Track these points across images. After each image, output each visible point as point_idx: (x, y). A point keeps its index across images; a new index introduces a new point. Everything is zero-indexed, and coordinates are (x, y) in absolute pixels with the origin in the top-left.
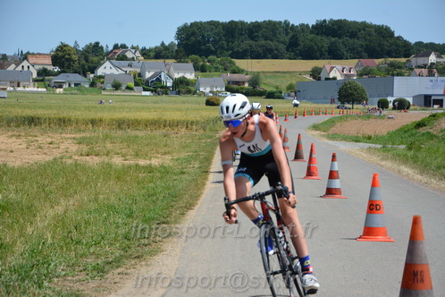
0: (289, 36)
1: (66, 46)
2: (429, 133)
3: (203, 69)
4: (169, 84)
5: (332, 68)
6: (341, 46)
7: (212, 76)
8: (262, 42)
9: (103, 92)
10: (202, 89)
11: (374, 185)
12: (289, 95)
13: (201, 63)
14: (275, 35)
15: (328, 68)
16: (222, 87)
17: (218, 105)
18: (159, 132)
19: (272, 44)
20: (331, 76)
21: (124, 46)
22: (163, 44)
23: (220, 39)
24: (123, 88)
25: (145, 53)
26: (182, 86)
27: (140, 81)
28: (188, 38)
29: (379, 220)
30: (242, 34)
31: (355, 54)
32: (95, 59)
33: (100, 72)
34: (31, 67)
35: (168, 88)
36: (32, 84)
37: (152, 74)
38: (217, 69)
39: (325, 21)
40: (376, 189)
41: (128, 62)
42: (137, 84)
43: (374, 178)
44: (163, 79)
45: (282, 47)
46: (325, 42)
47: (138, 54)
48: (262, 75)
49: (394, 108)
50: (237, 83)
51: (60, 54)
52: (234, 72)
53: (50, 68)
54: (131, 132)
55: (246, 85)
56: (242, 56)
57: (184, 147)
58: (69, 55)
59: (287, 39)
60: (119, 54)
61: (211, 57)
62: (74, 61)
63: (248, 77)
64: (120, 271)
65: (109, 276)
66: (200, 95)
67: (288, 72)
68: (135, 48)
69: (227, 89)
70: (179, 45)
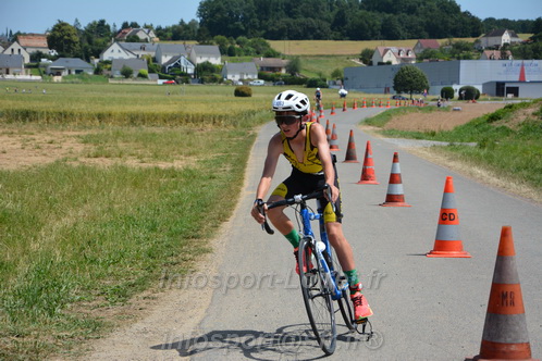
0: (337, 10)
1: (65, 24)
2: (504, 127)
3: (230, 53)
4: (190, 71)
5: (386, 51)
6: (397, 23)
7: (242, 61)
8: (302, 19)
9: (110, 81)
10: (229, 77)
12: (335, 84)
13: (229, 46)
14: (317, 10)
15: (381, 50)
16: (253, 74)
17: (249, 95)
18: (180, 129)
19: (314, 22)
20: (385, 60)
21: (135, 25)
22: (182, 22)
23: (251, 16)
24: (135, 75)
25: (161, 34)
26: (205, 74)
27: (154, 67)
28: (212, 15)
30: (277, 10)
31: (414, 33)
32: (100, 40)
33: (106, 56)
34: (22, 50)
35: (189, 75)
36: (24, 70)
37: (169, 58)
38: (247, 53)
41: (139, 45)
42: (151, 71)
44: (182, 64)
45: (326, 26)
46: (378, 19)
47: (152, 34)
48: (301, 60)
49: (461, 98)
50: (273, 69)
51: (58, 34)
52: (268, 56)
53: (46, 51)
54: (147, 129)
55: (283, 72)
56: (278, 36)
57: (212, 146)
58: (69, 35)
59: (332, 16)
60: (129, 34)
61: (240, 38)
62: (74, 43)
63: (285, 62)
64: (145, 294)
65: (133, 300)
66: (227, 84)
67: (333, 56)
68: (149, 28)
69: (261, 77)
70: (201, 23)
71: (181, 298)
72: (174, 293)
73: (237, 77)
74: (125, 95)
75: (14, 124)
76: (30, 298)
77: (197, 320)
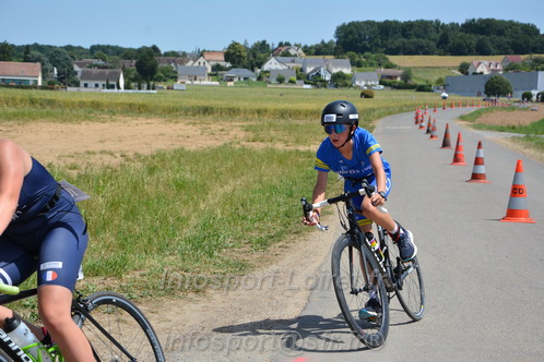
0: (442, 33)
1: (237, 44)
3: (359, 65)
4: (328, 78)
5: (479, 64)
6: (489, 43)
7: (367, 71)
8: (415, 40)
9: (269, 86)
10: (357, 83)
11: (517, 170)
12: (438, 89)
13: (357, 59)
14: (426, 32)
15: (475, 63)
16: (375, 81)
17: (371, 97)
19: (423, 42)
20: (478, 71)
21: (288, 44)
22: (323, 42)
23: (376, 37)
24: (287, 81)
25: (307, 50)
26: (339, 80)
27: (302, 76)
28: (345, 37)
30: (395, 33)
31: (502, 50)
32: (262, 56)
33: (266, 67)
34: (206, 63)
35: (327, 82)
36: (207, 78)
37: (312, 68)
38: (371, 65)
39: (474, 20)
40: (519, 174)
41: (289, 59)
42: (298, 78)
43: (518, 165)
44: (322, 73)
45: (433, 44)
46: (474, 39)
47: (300, 51)
48: (415, 74)
49: (537, 101)
50: (390, 77)
51: (232, 51)
52: (387, 67)
53: (223, 64)
54: (293, 122)
55: (399, 79)
56: (395, 52)
58: (239, 52)
59: (438, 37)
60: (283, 51)
61: (366, 54)
62: (243, 58)
63: (400, 72)
64: (280, 244)
65: (271, 248)
66: (355, 88)
67: (438, 68)
68: (298, 46)
69: (381, 83)
70: (337, 42)
71: (307, 248)
72: (302, 244)
73: (363, 83)
75: (197, 116)
76: (196, 244)
77: (317, 264)
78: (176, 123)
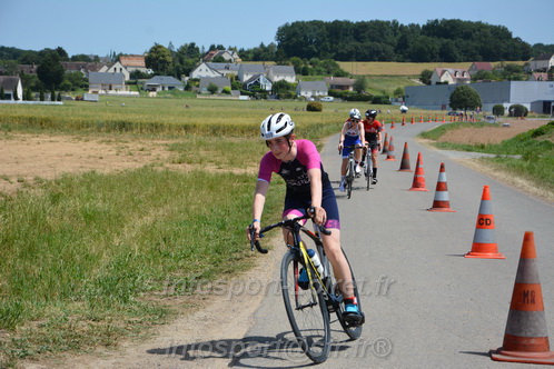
0: (400, 35)
1: (160, 47)
2: (547, 142)
3: (304, 72)
4: (268, 88)
5: (443, 72)
6: (454, 48)
7: (314, 80)
8: (369, 43)
9: (198, 96)
10: (303, 94)
11: (484, 197)
12: (397, 101)
13: (303, 66)
14: (382, 35)
15: (439, 71)
16: (324, 91)
17: (320, 110)
19: (379, 46)
20: (442, 81)
21: (220, 48)
22: (262, 45)
23: (324, 40)
24: (220, 91)
25: (243, 55)
26: (282, 91)
27: (237, 85)
28: (289, 39)
29: (488, 236)
30: (347, 35)
31: (469, 56)
32: (191, 61)
33: (195, 74)
34: (123, 69)
35: (267, 92)
36: (124, 87)
37: (250, 76)
38: (319, 73)
39: (436, 21)
40: (487, 202)
41: (224, 65)
42: (234, 88)
43: (485, 191)
44: (261, 82)
45: (390, 49)
46: (437, 43)
47: (236, 56)
48: (367, 80)
49: (510, 115)
50: (341, 87)
51: (154, 55)
52: (337, 75)
53: (143, 70)
54: (227, 139)
55: (351, 89)
56: (346, 58)
58: (163, 56)
59: (395, 40)
60: (215, 55)
61: (313, 59)
62: (168, 63)
63: (353, 81)
66: (301, 100)
68: (233, 50)
69: (330, 94)
70: (279, 46)
73: (309, 94)
74: (210, 109)
75: (112, 133)
76: (108, 287)
78: (86, 141)
